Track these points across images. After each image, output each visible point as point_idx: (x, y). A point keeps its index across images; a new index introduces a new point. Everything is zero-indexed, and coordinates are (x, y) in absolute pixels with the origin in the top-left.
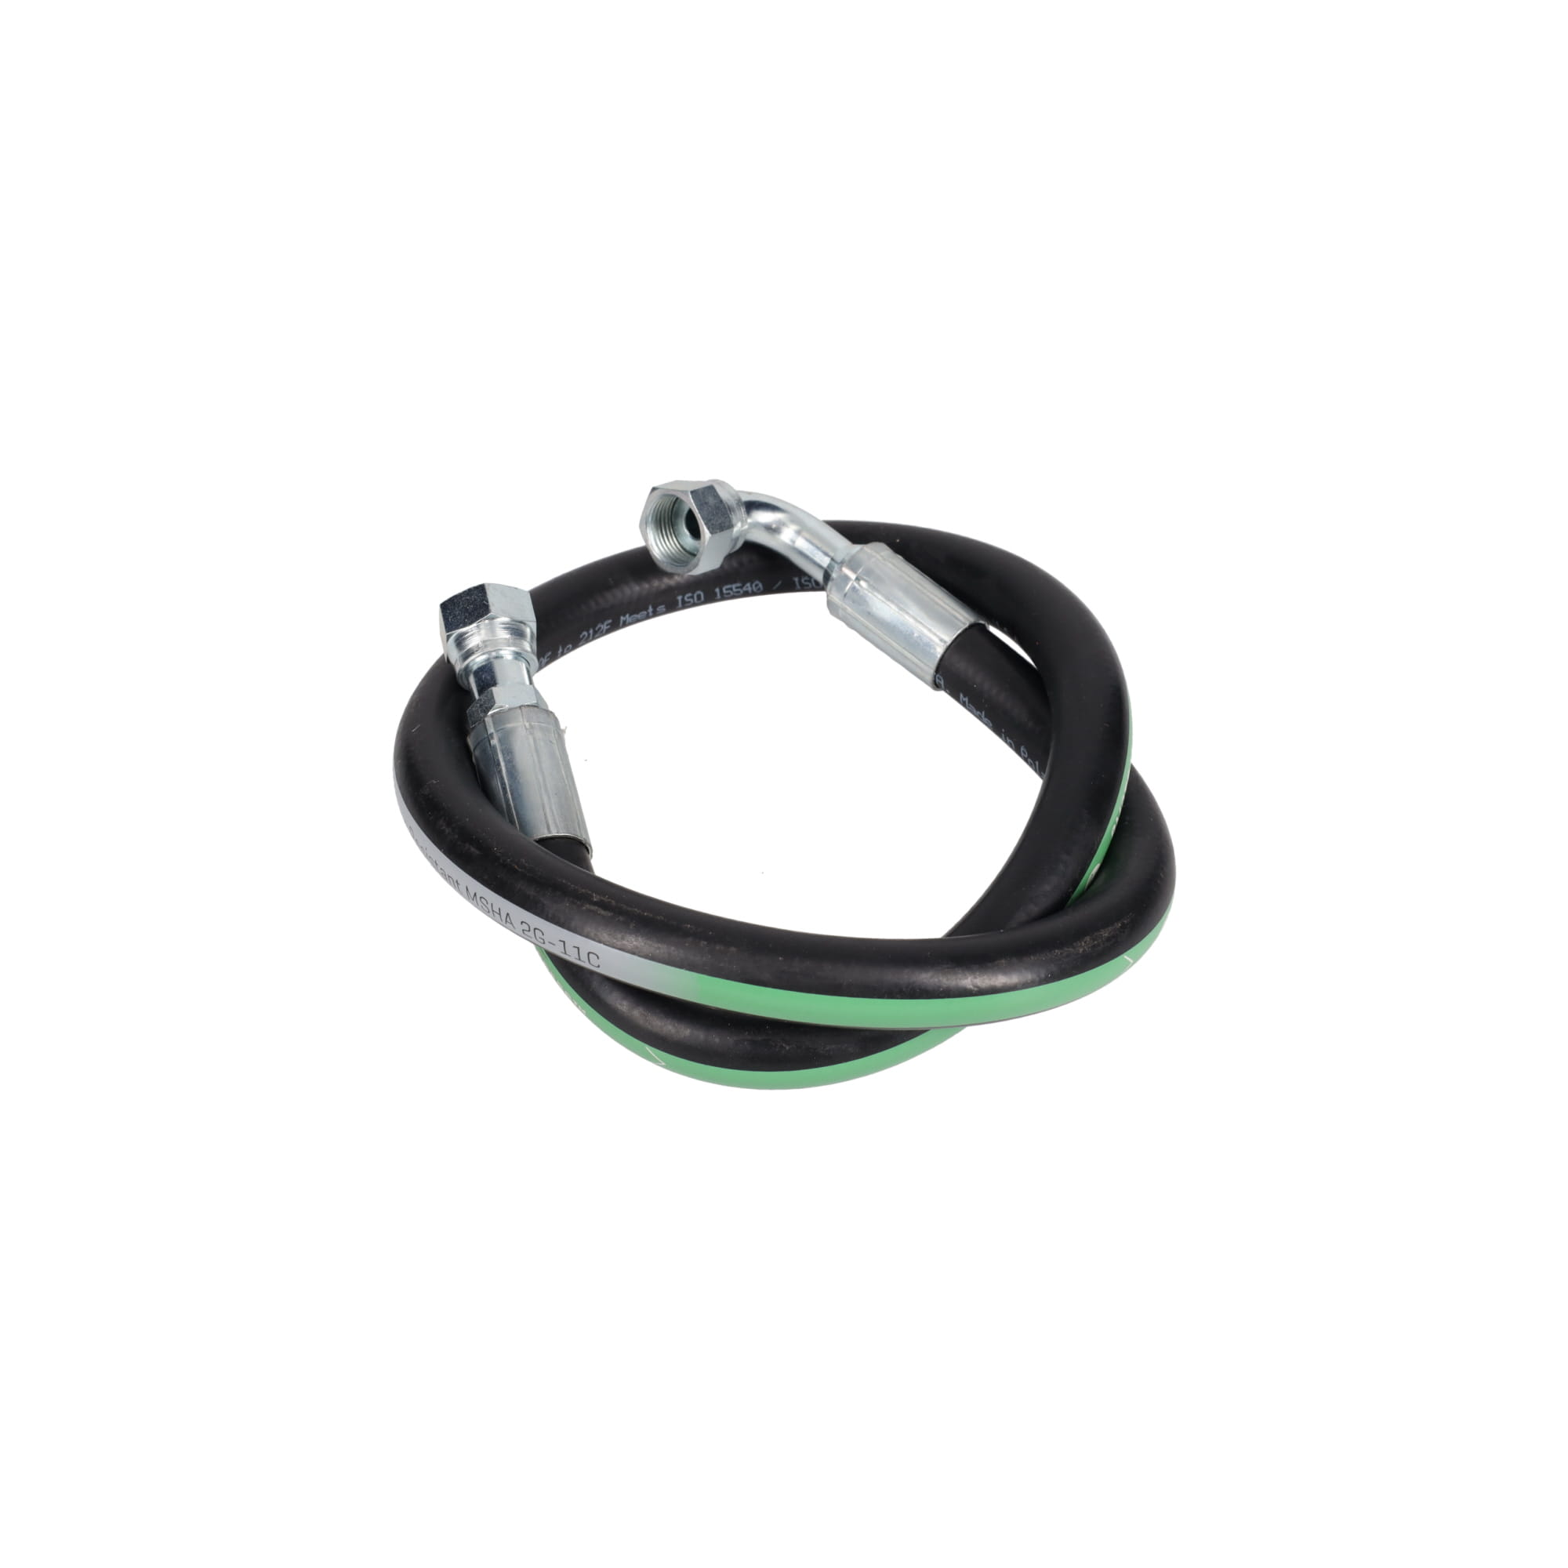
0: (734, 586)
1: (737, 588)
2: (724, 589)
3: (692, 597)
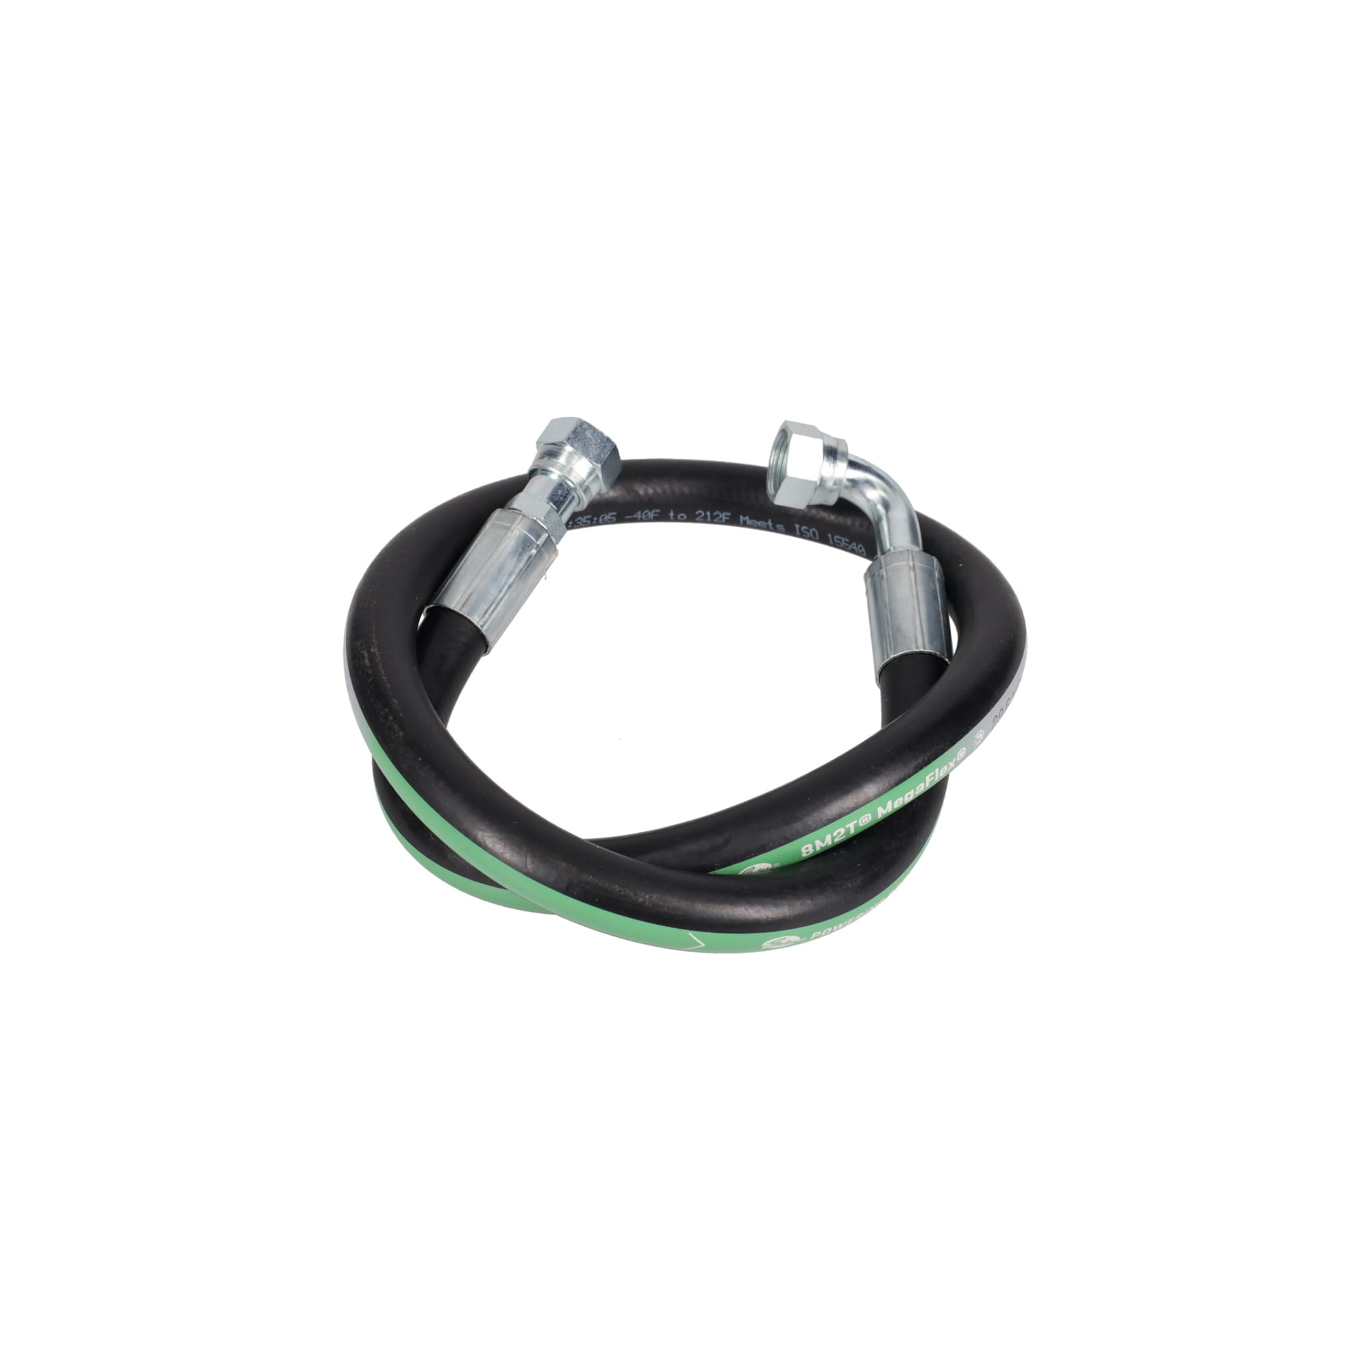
0: (843, 539)
1: (846, 542)
2: (836, 537)
3: (808, 531)
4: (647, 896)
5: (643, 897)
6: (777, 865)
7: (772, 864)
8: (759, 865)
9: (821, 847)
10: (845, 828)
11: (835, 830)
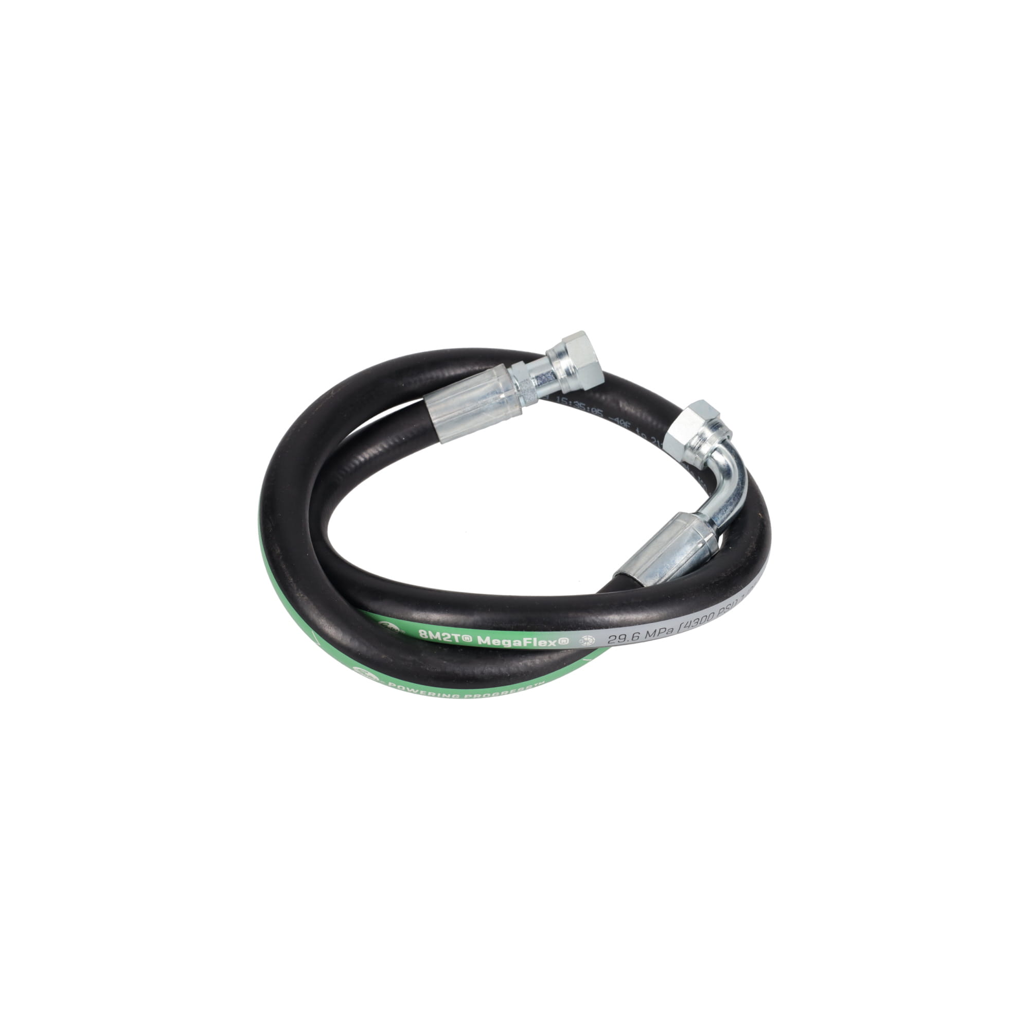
4: (302, 595)
5: (299, 594)
6: (403, 631)
7: (400, 629)
8: (393, 624)
9: (438, 638)
10: (451, 634)
11: (446, 632)
